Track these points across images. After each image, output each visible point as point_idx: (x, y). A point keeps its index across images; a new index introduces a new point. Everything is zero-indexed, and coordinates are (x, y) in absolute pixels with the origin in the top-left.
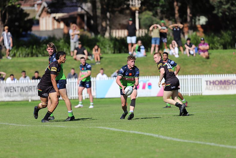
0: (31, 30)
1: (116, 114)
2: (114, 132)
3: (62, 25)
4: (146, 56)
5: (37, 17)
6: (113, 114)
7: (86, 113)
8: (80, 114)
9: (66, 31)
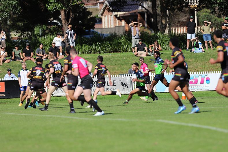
0: (94, 28)
1: (175, 108)
2: (173, 125)
3: (123, 23)
4: (204, 52)
5: (100, 16)
6: (172, 108)
7: (146, 107)
8: (140, 108)
9: (127, 29)
